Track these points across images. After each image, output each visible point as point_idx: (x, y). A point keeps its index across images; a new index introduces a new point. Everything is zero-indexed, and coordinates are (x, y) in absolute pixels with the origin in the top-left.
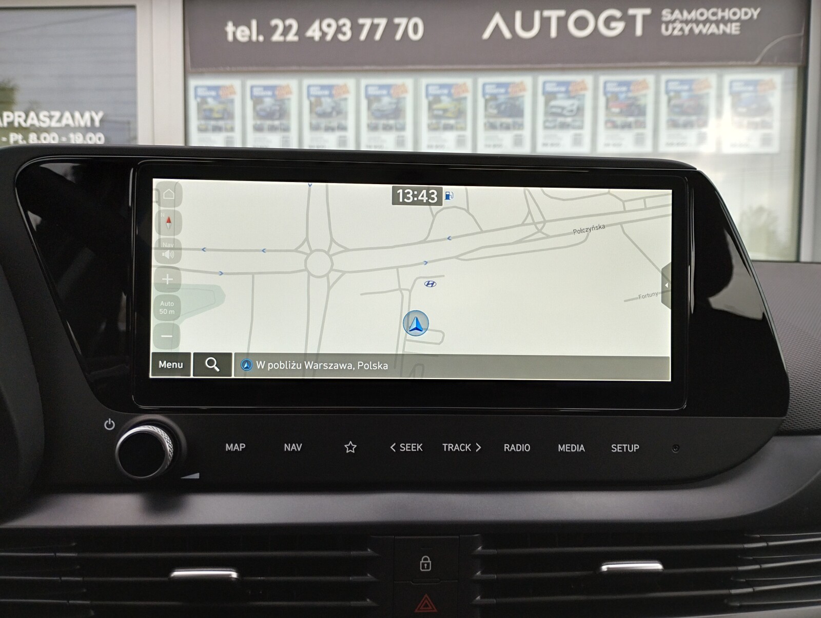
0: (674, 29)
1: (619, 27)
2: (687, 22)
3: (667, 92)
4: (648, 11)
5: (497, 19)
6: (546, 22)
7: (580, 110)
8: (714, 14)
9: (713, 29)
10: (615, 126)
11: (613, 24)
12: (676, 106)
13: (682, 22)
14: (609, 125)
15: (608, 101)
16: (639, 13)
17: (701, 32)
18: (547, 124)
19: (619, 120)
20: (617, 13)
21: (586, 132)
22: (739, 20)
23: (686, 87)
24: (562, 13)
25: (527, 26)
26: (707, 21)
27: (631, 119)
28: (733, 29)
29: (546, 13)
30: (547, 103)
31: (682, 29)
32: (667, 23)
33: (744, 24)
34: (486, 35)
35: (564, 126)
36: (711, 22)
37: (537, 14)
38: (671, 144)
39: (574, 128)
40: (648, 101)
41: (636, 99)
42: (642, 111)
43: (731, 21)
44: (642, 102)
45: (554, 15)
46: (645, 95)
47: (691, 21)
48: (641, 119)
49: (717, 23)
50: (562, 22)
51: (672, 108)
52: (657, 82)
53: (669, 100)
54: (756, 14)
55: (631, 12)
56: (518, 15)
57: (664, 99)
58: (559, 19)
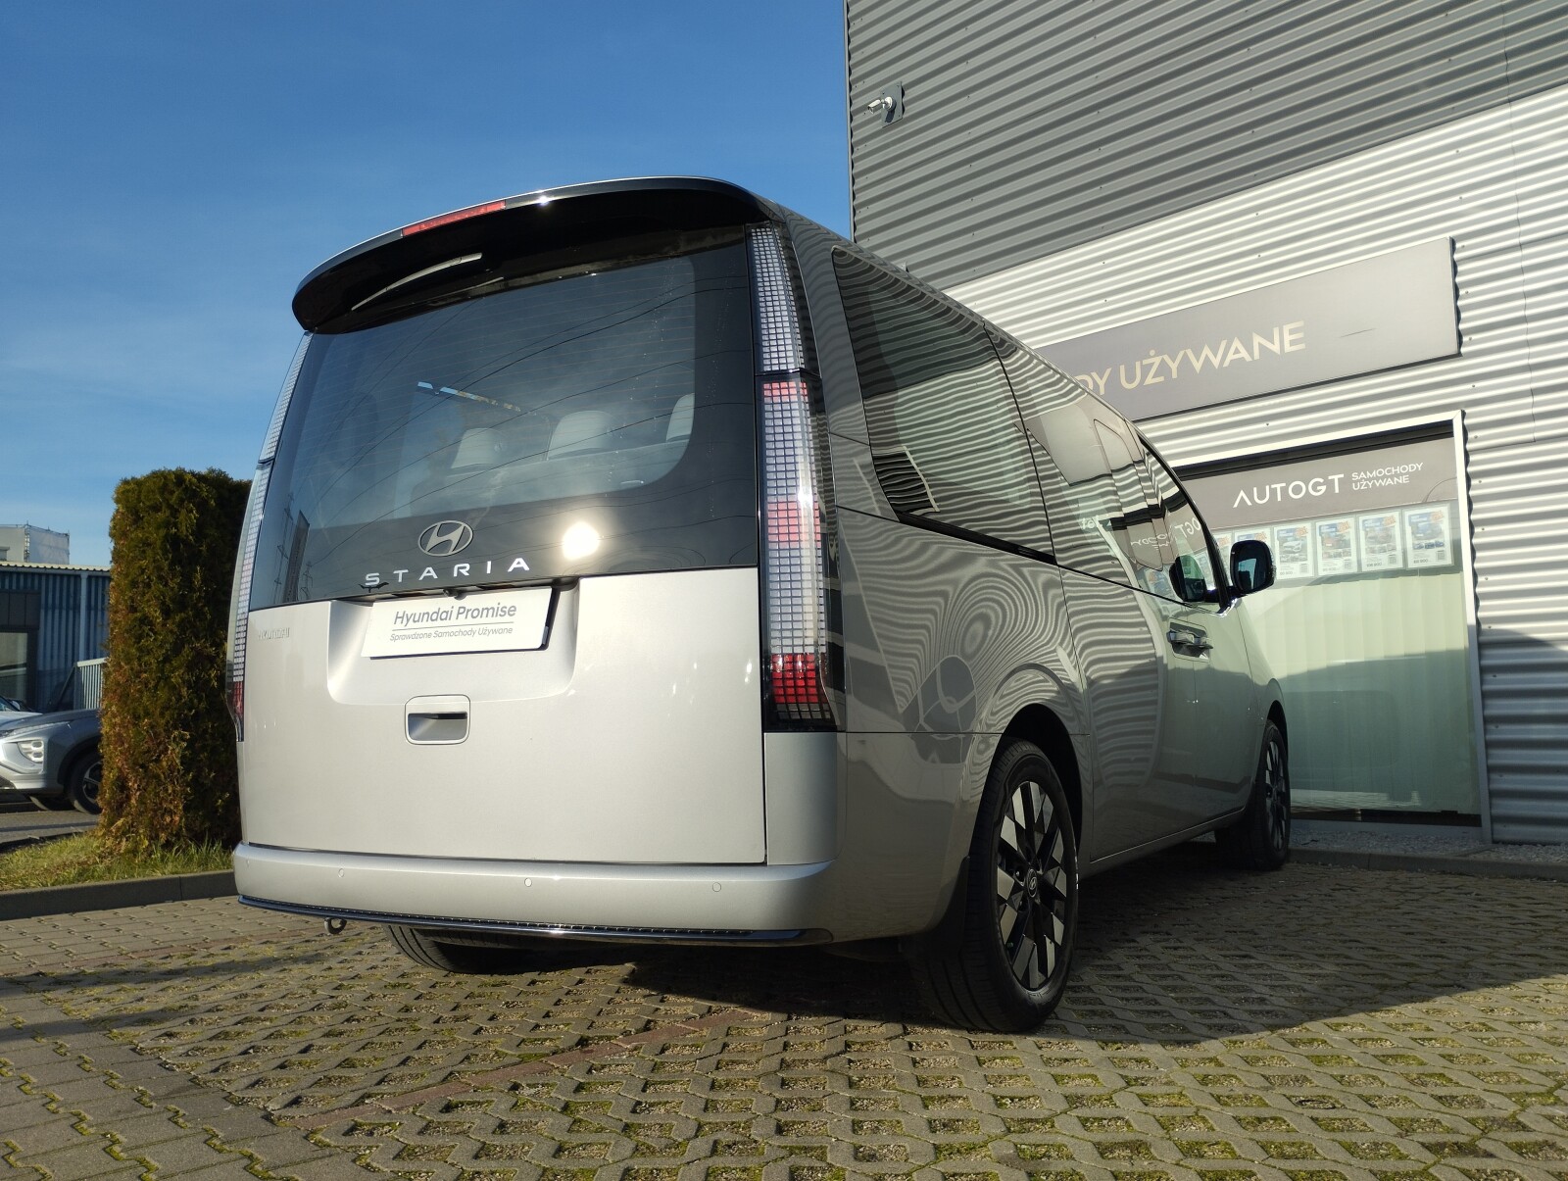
0: (1361, 485)
1: (1323, 488)
2: (1370, 479)
3: (1365, 528)
4: (1342, 476)
5: (1242, 493)
6: (1273, 492)
7: (1304, 549)
8: (1389, 471)
9: (1389, 481)
10: (1330, 557)
11: (1319, 488)
12: (1370, 538)
13: (1366, 480)
14: (1325, 556)
15: (1322, 538)
16: (1336, 478)
17: (1380, 484)
18: (1283, 559)
19: (1332, 552)
20: (1321, 480)
21: (1310, 562)
22: (1408, 473)
23: (1378, 524)
24: (1284, 485)
25: (1261, 496)
26: (1385, 476)
27: (1340, 550)
28: (1403, 480)
29: (1273, 486)
30: (1281, 545)
31: (1367, 485)
32: (1356, 482)
33: (1412, 475)
34: (1236, 505)
35: (1294, 560)
36: (1387, 477)
37: (1267, 487)
38: (1371, 565)
39: (1301, 560)
40: (1351, 536)
41: (1341, 535)
42: (1347, 544)
43: (1402, 474)
44: (1346, 538)
45: (1278, 486)
46: (1349, 533)
47: (1373, 478)
48: (1347, 549)
49: (1392, 477)
50: (1284, 490)
51: (1369, 539)
52: (1357, 522)
53: (1367, 534)
54: (1419, 467)
55: (1330, 478)
56: (1255, 489)
57: (1362, 534)
58: (1281, 488)
